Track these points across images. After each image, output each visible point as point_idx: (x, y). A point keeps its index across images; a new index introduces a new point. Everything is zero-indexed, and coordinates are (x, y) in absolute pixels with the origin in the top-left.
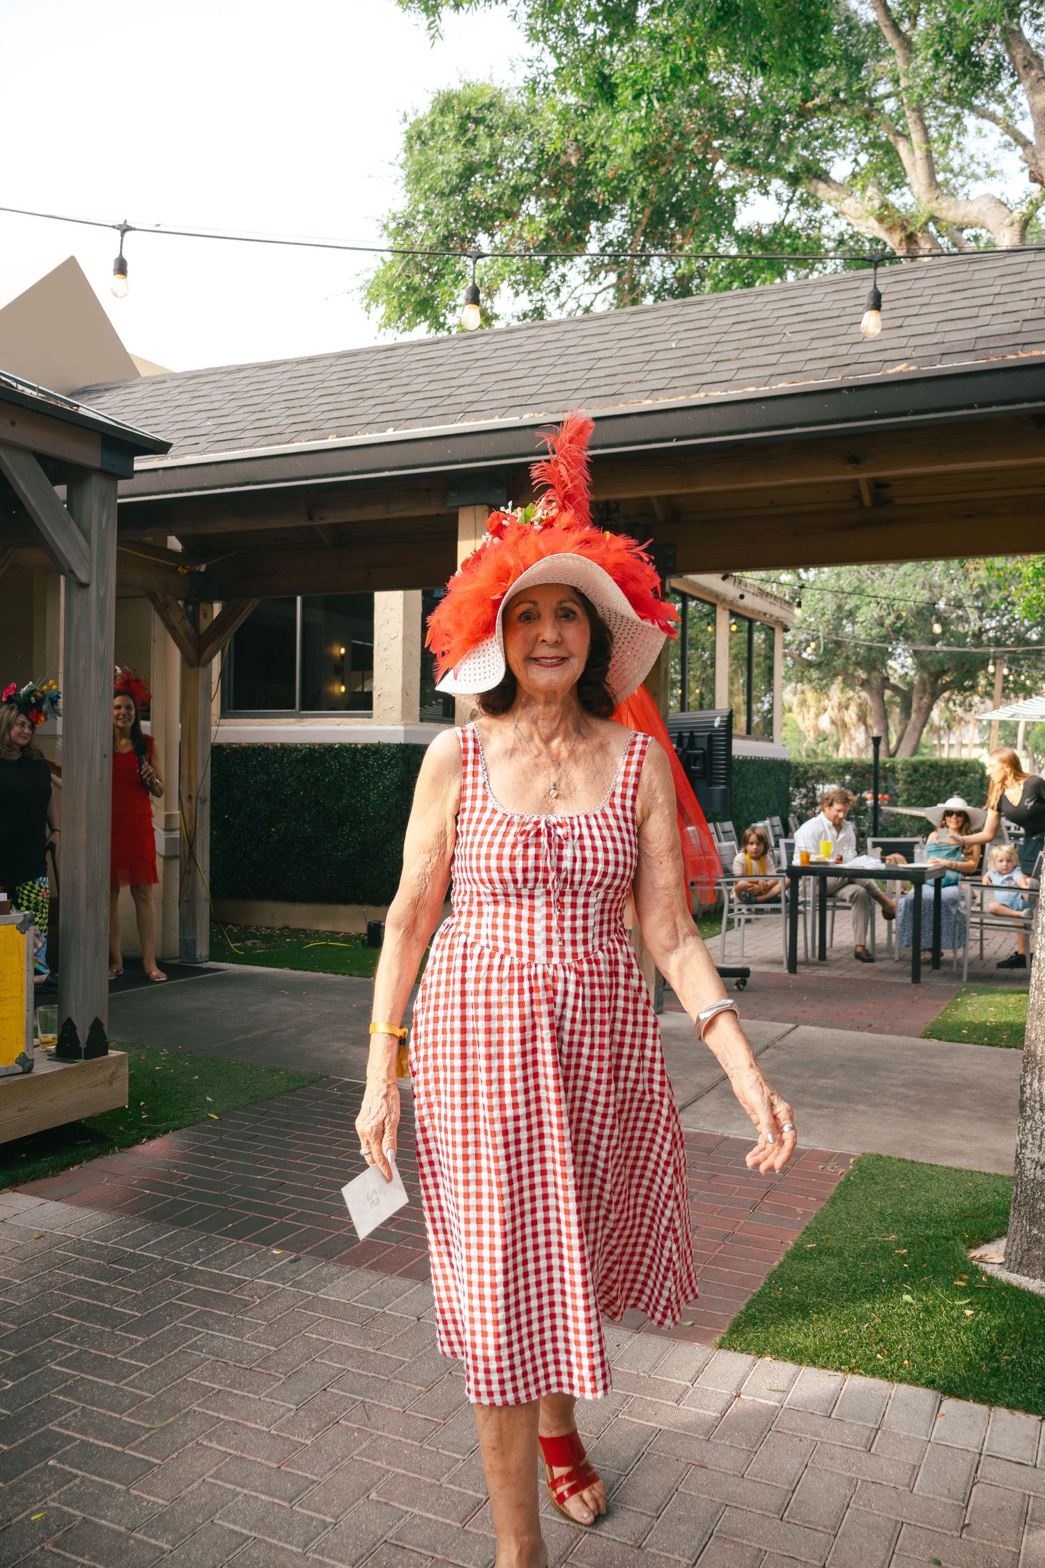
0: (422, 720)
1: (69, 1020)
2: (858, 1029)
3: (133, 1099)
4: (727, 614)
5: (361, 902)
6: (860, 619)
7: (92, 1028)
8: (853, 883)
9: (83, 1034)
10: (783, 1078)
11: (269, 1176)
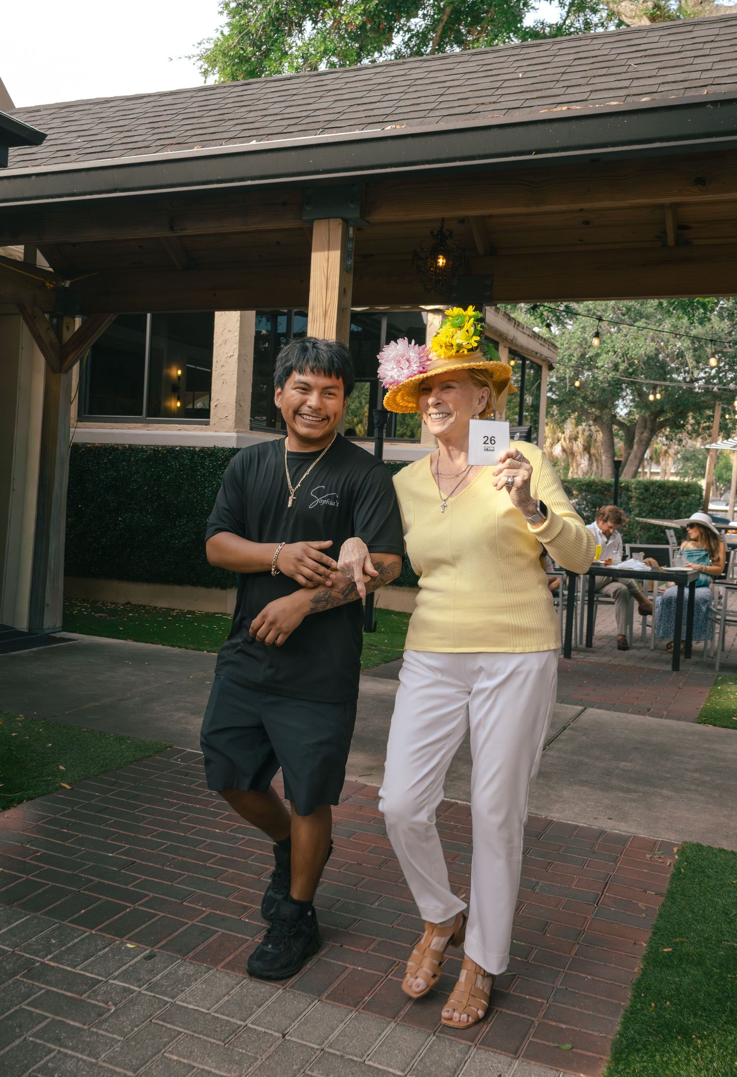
0: (251, 429)
2: (639, 713)
4: (507, 350)
5: (194, 584)
6: (599, 364)
8: (617, 581)
10: (586, 760)
11: (120, 854)
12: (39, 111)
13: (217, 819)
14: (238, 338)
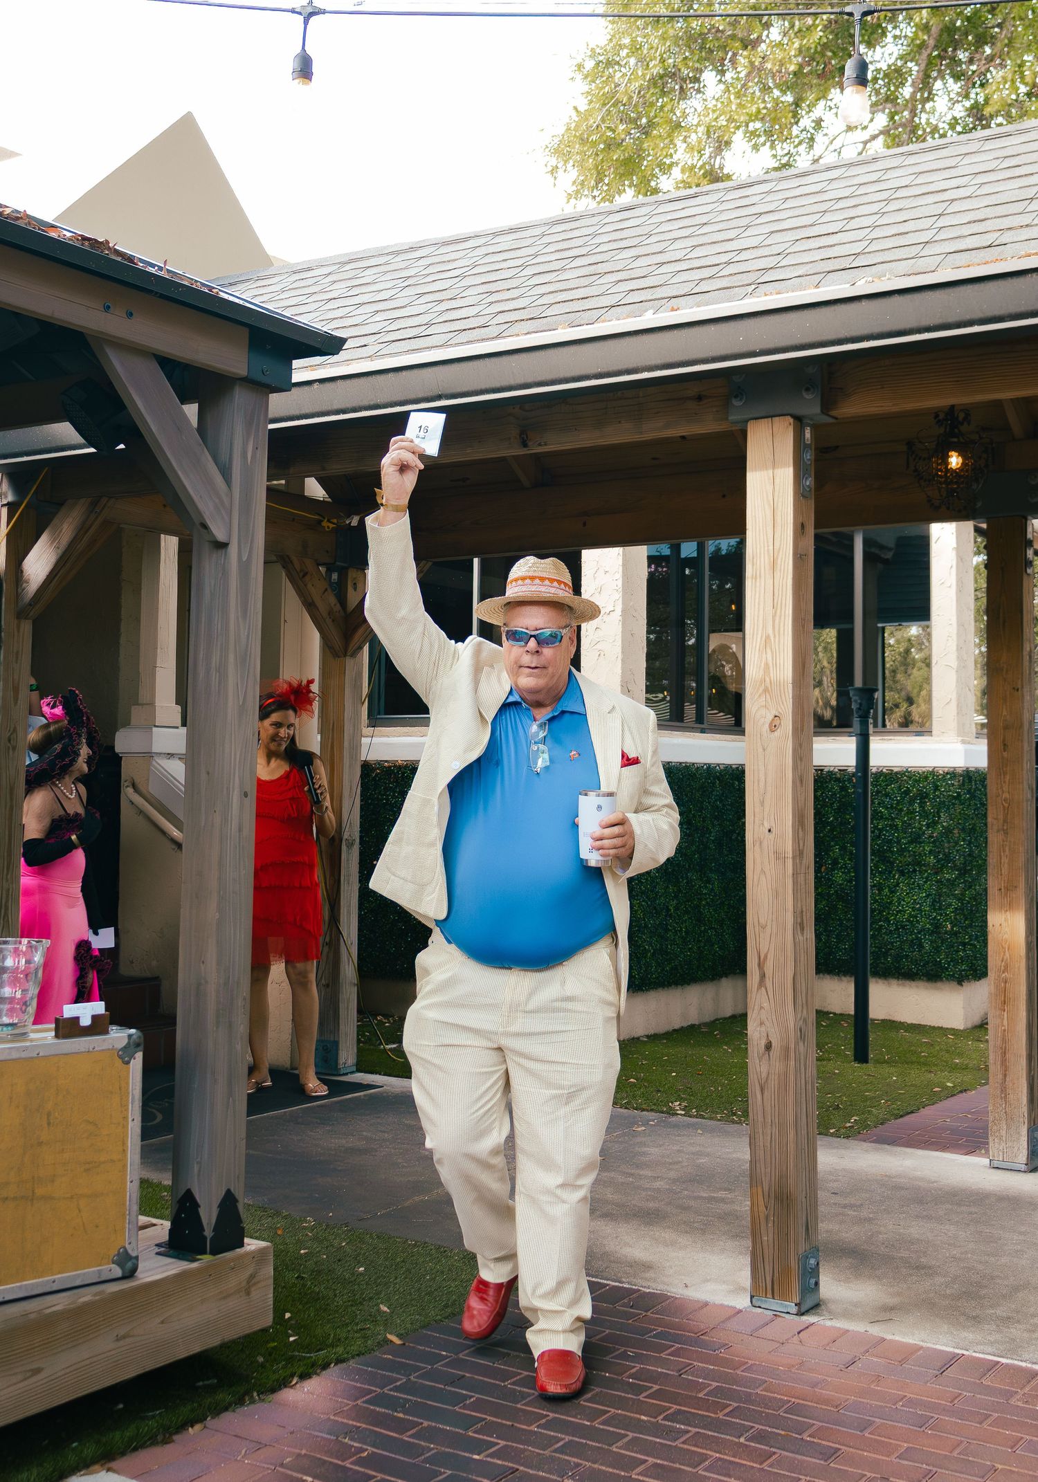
1: (189, 1195)
3: (278, 1311)
7: (222, 1206)
9: (208, 1215)
11: (491, 1456)
12: (309, 269)
13: (641, 1397)
14: (620, 583)
